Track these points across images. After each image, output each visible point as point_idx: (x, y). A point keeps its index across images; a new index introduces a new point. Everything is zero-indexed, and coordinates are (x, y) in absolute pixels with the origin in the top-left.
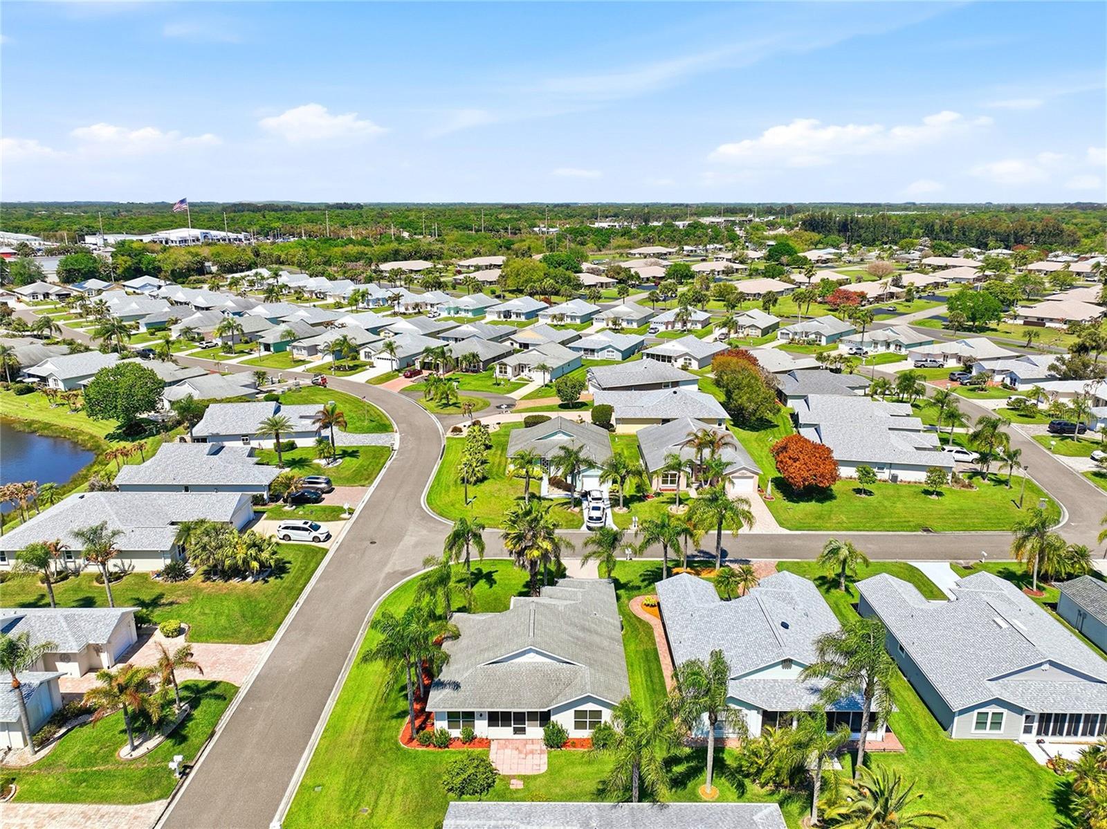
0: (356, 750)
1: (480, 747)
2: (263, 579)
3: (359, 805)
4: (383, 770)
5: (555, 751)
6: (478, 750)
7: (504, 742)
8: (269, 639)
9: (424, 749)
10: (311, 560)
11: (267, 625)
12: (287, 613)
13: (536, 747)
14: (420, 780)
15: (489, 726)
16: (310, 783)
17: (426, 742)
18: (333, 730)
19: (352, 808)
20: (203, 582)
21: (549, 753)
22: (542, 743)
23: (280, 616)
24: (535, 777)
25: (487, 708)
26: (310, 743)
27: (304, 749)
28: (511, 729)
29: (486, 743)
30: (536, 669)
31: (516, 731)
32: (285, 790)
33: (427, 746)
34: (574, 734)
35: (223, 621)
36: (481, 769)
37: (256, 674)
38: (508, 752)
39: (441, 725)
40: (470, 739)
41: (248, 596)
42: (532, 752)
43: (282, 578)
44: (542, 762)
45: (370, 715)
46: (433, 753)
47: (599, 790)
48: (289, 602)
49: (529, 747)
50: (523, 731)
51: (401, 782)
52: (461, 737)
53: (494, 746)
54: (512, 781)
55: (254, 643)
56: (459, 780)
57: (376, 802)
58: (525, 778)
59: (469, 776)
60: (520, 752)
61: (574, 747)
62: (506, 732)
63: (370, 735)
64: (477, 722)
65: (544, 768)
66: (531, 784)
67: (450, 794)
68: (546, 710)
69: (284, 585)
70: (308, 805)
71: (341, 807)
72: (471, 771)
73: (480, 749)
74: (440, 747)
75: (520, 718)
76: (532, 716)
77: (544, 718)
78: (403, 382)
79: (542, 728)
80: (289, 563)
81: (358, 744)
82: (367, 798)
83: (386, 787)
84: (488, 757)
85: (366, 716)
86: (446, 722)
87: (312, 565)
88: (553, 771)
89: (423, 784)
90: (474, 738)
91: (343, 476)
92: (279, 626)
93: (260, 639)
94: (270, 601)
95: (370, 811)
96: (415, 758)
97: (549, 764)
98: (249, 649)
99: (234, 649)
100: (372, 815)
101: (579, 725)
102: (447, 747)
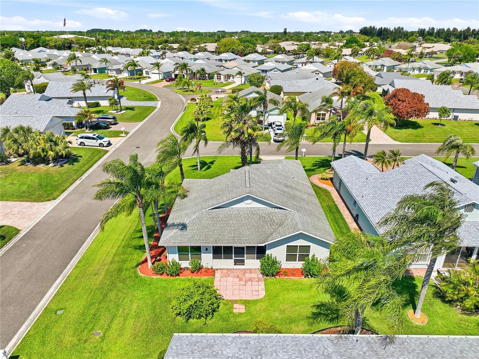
0: (101, 278)
1: (205, 275)
2: (60, 165)
3: (93, 329)
4: (120, 294)
5: (270, 279)
6: (204, 278)
7: (226, 271)
8: (54, 199)
9: (158, 277)
10: (96, 156)
11: (55, 191)
12: (72, 184)
13: (254, 275)
14: (152, 304)
15: (213, 258)
16: (54, 307)
17: (160, 271)
18: (86, 261)
19: (86, 331)
20: (19, 166)
21: (265, 280)
22: (259, 272)
23: (66, 186)
24: (255, 302)
25: (212, 243)
26: (64, 272)
27: (58, 277)
28: (232, 261)
29: (211, 272)
30: (253, 212)
31: (236, 262)
32: (30, 313)
33: (161, 275)
34: (286, 265)
35: (24, 188)
36: (207, 296)
37: (37, 221)
38: (230, 279)
39: (173, 257)
40: (198, 269)
41: (47, 174)
42: (251, 280)
43: (73, 165)
44: (260, 288)
45: (117, 250)
46: (166, 281)
47: (314, 314)
48: (75, 177)
49: (248, 275)
50: (242, 262)
51: (135, 306)
52: (190, 267)
53: (218, 274)
54: (235, 306)
55: (42, 201)
56: (187, 305)
57: (109, 326)
58: (246, 303)
59: (195, 302)
60: (241, 280)
61: (286, 275)
62: (228, 263)
63: (115, 266)
64: (203, 255)
65: (262, 294)
66: (252, 308)
67: (179, 317)
68: (263, 245)
69: (74, 168)
70: (47, 327)
71: (76, 329)
72: (197, 298)
73: (206, 278)
74: (171, 275)
75: (240, 251)
76: (250, 249)
77: (261, 251)
78: (165, 83)
79: (259, 260)
80: (81, 157)
81: (103, 273)
82: (102, 322)
83: (121, 310)
84: (213, 283)
85: (114, 251)
86: (177, 255)
87: (96, 158)
88: (270, 296)
89: (154, 308)
90: (201, 268)
91: (125, 117)
92: (64, 191)
93: (47, 199)
94: (61, 177)
95: (102, 334)
96: (149, 285)
97: (266, 290)
98: (36, 205)
99: (27, 205)
100: (103, 339)
101: (290, 258)
102: (178, 275)
